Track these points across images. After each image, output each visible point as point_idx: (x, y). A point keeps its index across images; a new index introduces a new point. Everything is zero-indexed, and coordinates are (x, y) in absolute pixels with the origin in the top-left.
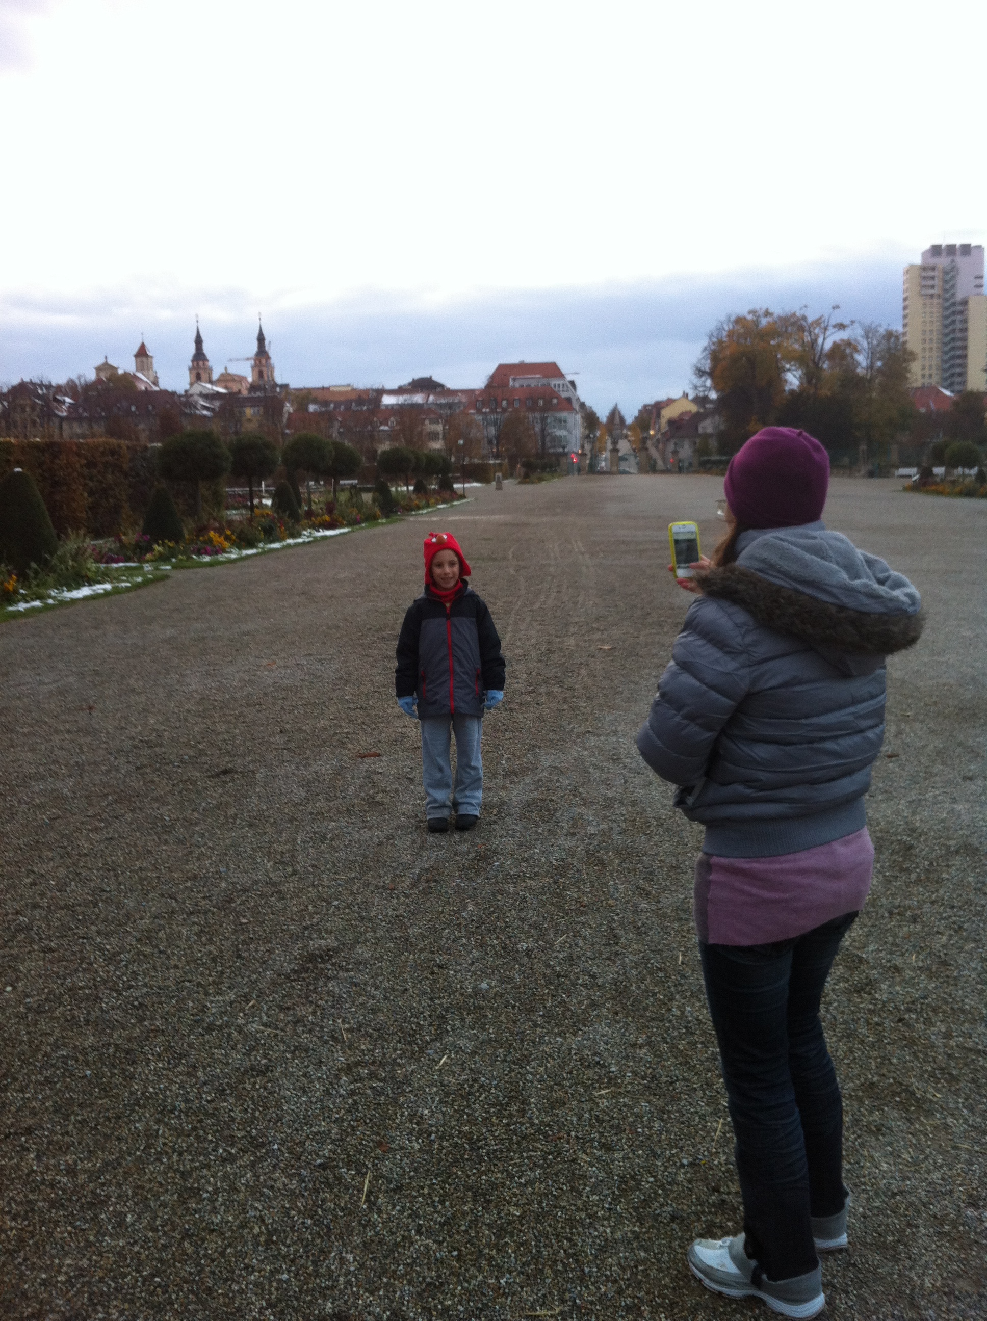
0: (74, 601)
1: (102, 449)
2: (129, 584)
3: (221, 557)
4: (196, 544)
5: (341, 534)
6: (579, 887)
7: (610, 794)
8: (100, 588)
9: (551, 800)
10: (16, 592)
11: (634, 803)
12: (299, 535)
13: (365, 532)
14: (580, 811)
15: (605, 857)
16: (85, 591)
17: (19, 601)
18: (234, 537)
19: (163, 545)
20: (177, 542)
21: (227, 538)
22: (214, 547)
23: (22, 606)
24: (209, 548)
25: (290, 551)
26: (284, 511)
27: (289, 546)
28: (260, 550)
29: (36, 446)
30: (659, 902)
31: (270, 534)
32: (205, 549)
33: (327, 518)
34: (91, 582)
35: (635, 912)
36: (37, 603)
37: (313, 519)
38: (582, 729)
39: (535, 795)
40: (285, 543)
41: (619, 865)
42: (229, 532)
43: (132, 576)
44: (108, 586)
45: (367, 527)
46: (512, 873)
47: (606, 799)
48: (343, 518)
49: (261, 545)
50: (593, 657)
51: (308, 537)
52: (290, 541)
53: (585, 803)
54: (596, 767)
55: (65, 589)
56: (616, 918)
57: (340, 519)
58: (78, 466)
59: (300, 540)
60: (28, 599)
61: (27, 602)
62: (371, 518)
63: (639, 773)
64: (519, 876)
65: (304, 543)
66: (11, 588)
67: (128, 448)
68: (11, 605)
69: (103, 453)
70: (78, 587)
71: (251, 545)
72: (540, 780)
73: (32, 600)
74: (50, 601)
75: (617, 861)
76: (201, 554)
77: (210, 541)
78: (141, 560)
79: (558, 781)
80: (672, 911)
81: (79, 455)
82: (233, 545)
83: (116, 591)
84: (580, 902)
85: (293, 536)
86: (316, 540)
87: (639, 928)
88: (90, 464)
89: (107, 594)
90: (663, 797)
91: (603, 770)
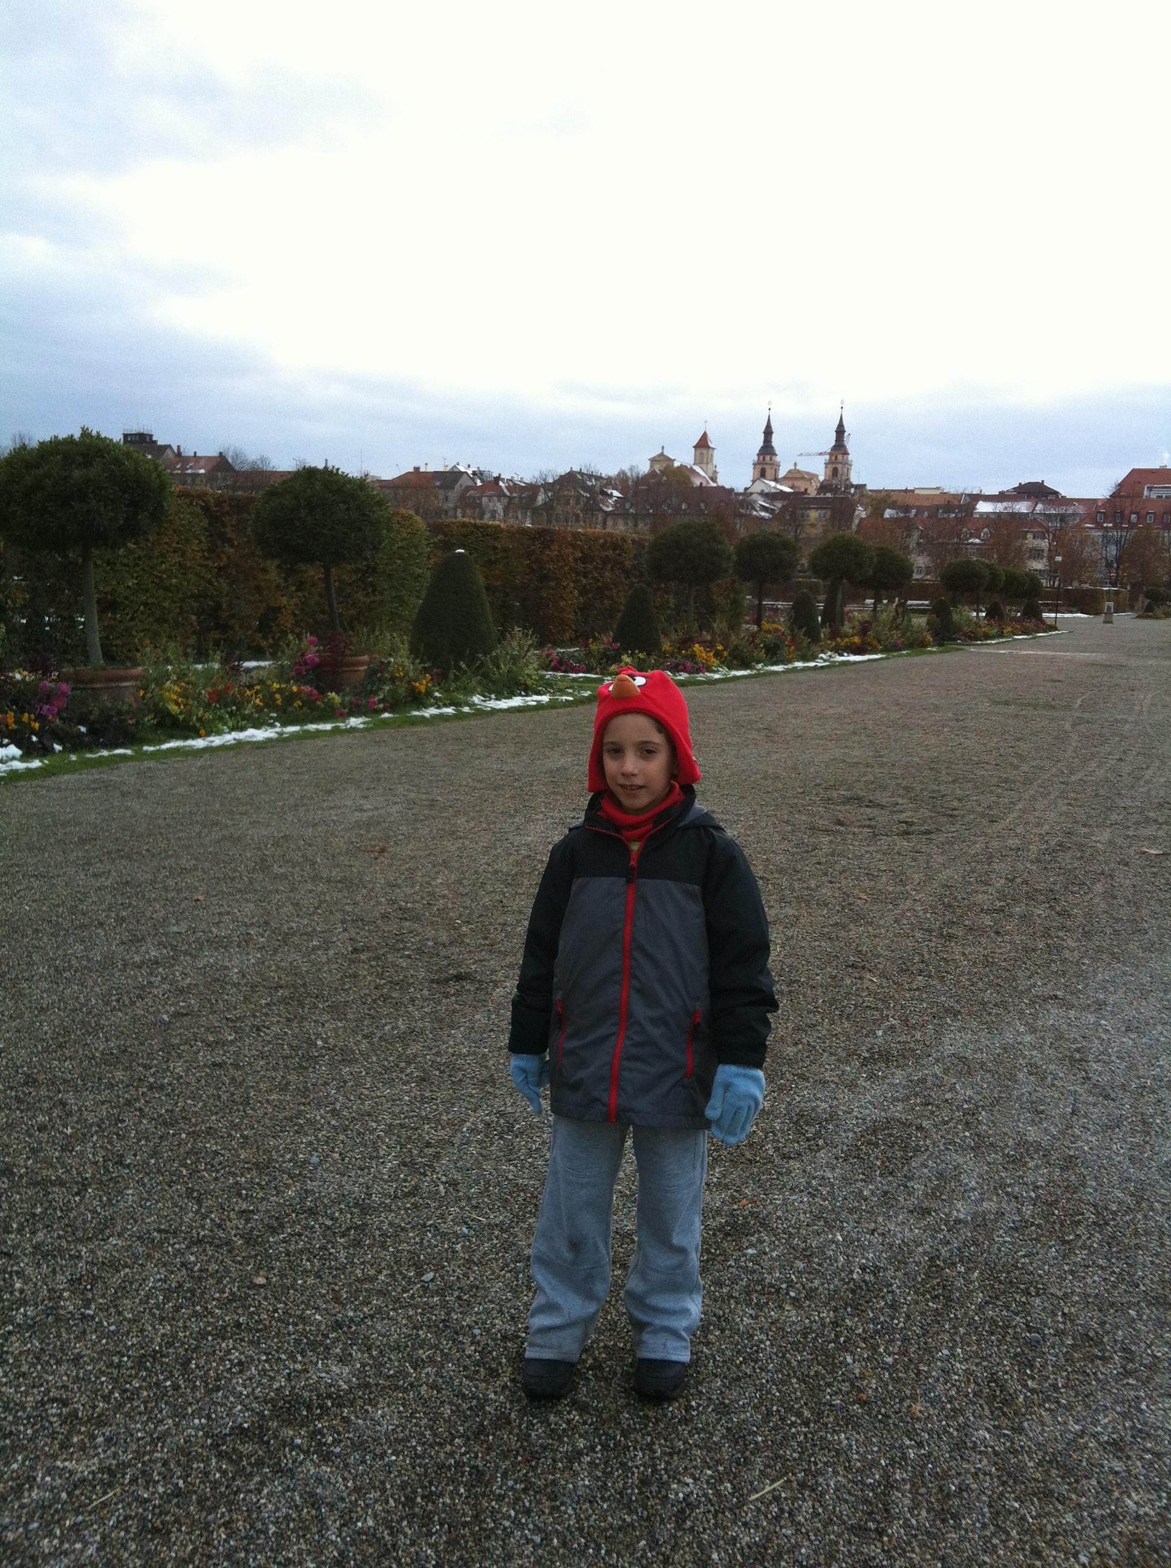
0: (494, 711)
1: (601, 541)
2: (571, 698)
3: (700, 677)
4: (676, 658)
5: (869, 660)
6: (874, 1348)
7: (1033, 1134)
8: (533, 700)
9: (920, 1128)
10: (429, 693)
11: (1069, 1163)
12: (814, 658)
13: (905, 660)
14: (961, 1161)
15: (960, 1283)
16: (516, 701)
17: (432, 706)
18: (725, 654)
19: (632, 655)
20: (649, 654)
21: (717, 655)
22: (696, 663)
23: (433, 711)
24: (689, 664)
25: (792, 676)
26: (801, 628)
27: (795, 669)
28: (754, 672)
29: (524, 532)
30: (1019, 1430)
31: (773, 654)
32: (684, 665)
33: (856, 639)
34: (528, 690)
35: (959, 1447)
36: (450, 710)
37: (839, 640)
38: (1048, 990)
39: (898, 1110)
40: (790, 666)
41: (980, 1307)
42: (720, 648)
43: (581, 688)
44: (545, 699)
45: (908, 655)
46: (768, 1279)
47: (1022, 1143)
48: (879, 642)
49: (760, 666)
50: (1127, 864)
51: (825, 661)
52: (799, 664)
53: (980, 1146)
54: (1034, 1070)
55: (493, 696)
56: (911, 1454)
57: (875, 643)
58: (571, 559)
59: (812, 664)
60: (441, 704)
61: (439, 707)
62: (917, 645)
63: (1107, 1097)
64: (778, 1291)
65: (815, 668)
66: (423, 689)
67: (634, 542)
68: (418, 709)
69: (603, 546)
70: (511, 695)
71: (745, 665)
72: (923, 1081)
73: (445, 706)
74: (466, 709)
75: (980, 1298)
76: (678, 671)
77: (693, 656)
78: (604, 672)
79: (952, 1089)
80: (1039, 1464)
81: (573, 546)
82: (723, 663)
83: (552, 705)
84: (860, 1391)
85: (805, 659)
86: (833, 666)
87: (949, 1496)
88: (584, 559)
89: (540, 706)
90: (1131, 1159)
91: (1043, 1079)
